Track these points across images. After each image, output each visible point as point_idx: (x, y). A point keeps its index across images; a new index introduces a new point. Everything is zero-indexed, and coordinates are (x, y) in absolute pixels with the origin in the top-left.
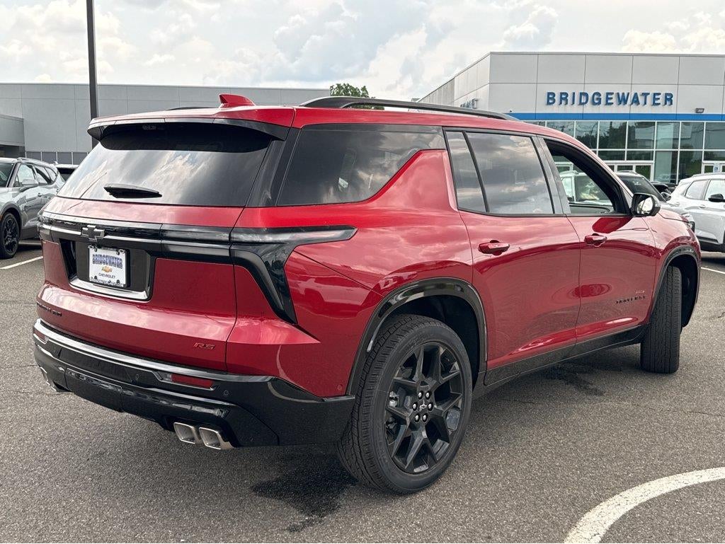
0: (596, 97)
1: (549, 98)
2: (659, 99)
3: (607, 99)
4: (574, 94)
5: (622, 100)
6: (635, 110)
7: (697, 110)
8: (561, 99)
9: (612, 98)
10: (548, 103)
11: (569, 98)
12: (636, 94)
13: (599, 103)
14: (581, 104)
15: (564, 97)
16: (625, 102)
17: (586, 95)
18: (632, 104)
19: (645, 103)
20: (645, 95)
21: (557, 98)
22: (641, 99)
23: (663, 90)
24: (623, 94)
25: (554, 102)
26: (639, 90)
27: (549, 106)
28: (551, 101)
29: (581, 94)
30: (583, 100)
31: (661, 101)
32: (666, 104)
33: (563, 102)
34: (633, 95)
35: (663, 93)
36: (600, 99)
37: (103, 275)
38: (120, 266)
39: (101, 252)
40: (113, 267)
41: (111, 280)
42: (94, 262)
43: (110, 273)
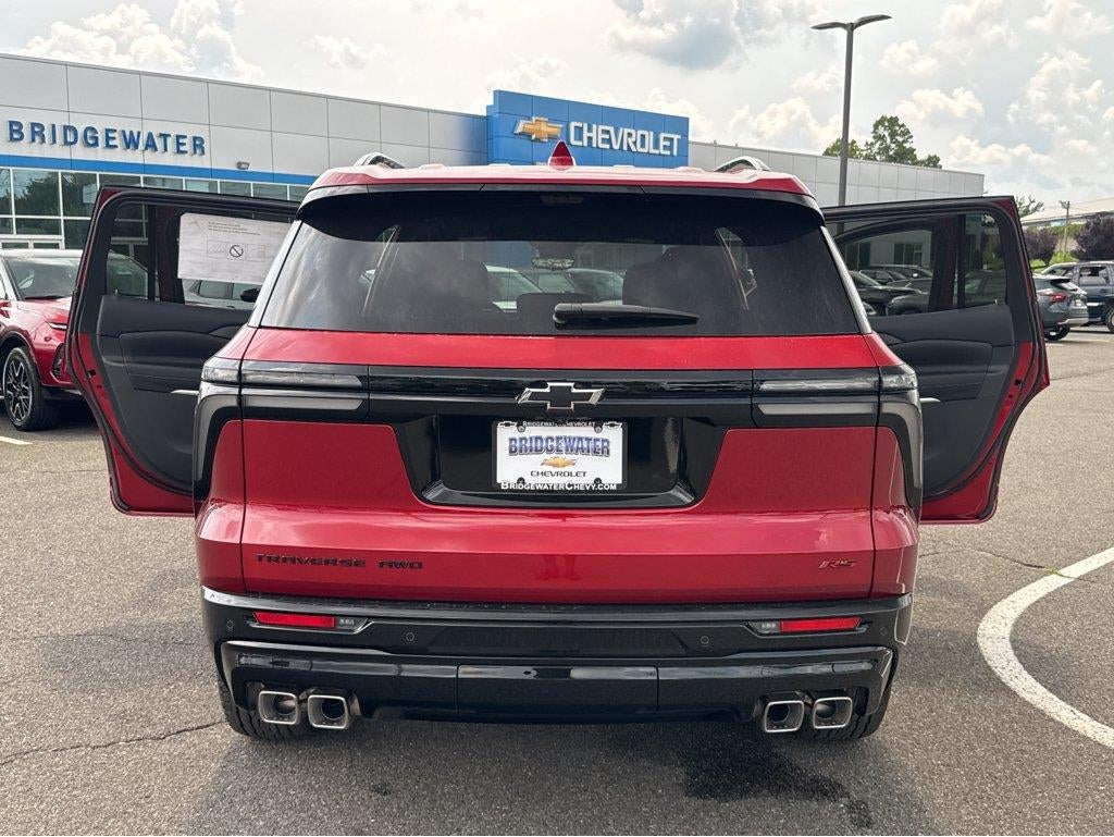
0: (89, 134)
1: (12, 131)
2: (184, 144)
3: (108, 139)
4: (54, 126)
5: (131, 142)
6: (151, 158)
7: (239, 165)
8: (34, 133)
9: (114, 138)
10: (12, 139)
11: (47, 133)
12: (150, 135)
13: (96, 144)
14: (66, 143)
15: (37, 131)
16: (136, 147)
17: (75, 130)
18: (146, 149)
19: (166, 150)
20: (165, 136)
21: (26, 131)
22: (159, 143)
23: (190, 132)
24: (131, 133)
25: (21, 138)
26: (156, 129)
27: (13, 144)
28: (15, 136)
29: (66, 128)
30: (70, 138)
31: (188, 147)
32: (195, 152)
33: (37, 139)
34: (146, 137)
35: (190, 136)
36: (97, 138)
37: (544, 474)
38: (605, 452)
39: (533, 430)
40: (580, 458)
41: (574, 480)
42: (512, 452)
43: (568, 469)
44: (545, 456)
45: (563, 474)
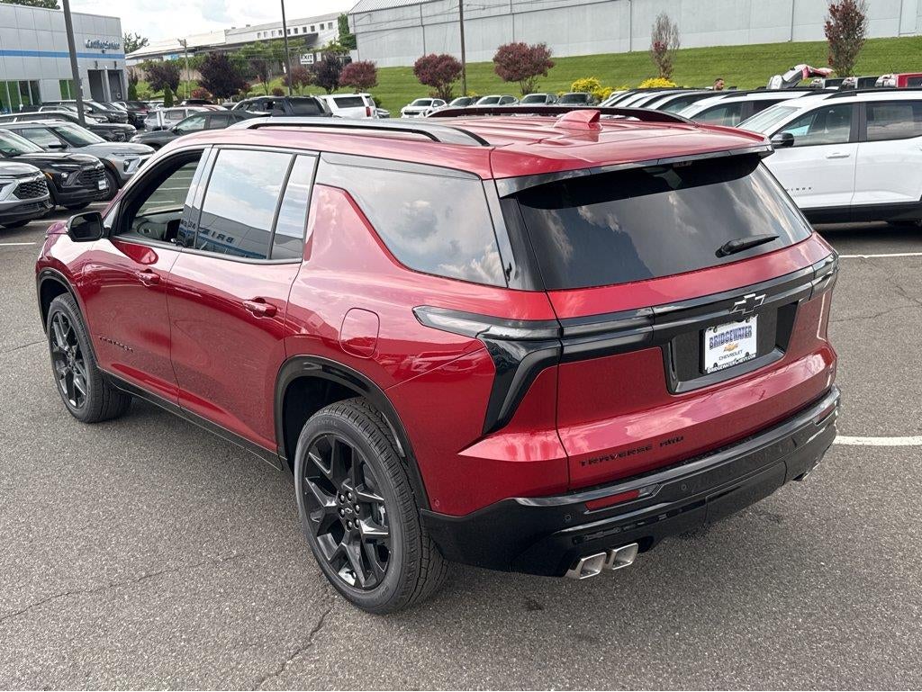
37: (725, 357)
38: (748, 335)
39: (723, 329)
40: (739, 341)
41: (738, 357)
42: (711, 347)
43: (736, 350)
44: (725, 345)
45: (732, 355)
